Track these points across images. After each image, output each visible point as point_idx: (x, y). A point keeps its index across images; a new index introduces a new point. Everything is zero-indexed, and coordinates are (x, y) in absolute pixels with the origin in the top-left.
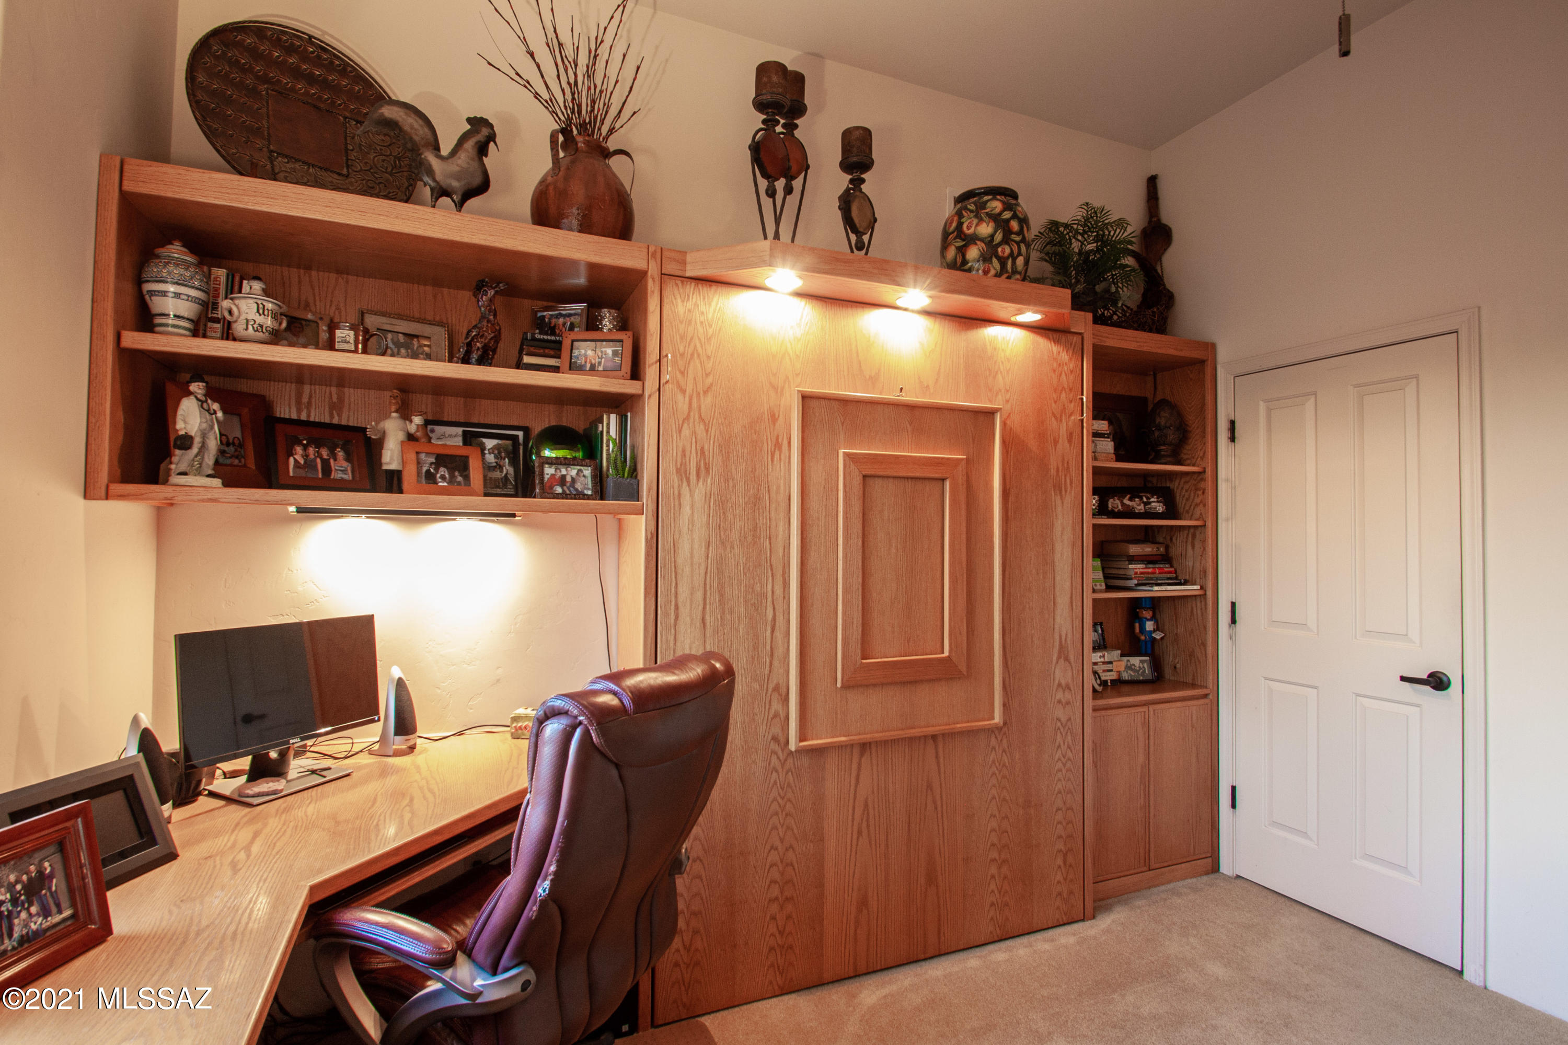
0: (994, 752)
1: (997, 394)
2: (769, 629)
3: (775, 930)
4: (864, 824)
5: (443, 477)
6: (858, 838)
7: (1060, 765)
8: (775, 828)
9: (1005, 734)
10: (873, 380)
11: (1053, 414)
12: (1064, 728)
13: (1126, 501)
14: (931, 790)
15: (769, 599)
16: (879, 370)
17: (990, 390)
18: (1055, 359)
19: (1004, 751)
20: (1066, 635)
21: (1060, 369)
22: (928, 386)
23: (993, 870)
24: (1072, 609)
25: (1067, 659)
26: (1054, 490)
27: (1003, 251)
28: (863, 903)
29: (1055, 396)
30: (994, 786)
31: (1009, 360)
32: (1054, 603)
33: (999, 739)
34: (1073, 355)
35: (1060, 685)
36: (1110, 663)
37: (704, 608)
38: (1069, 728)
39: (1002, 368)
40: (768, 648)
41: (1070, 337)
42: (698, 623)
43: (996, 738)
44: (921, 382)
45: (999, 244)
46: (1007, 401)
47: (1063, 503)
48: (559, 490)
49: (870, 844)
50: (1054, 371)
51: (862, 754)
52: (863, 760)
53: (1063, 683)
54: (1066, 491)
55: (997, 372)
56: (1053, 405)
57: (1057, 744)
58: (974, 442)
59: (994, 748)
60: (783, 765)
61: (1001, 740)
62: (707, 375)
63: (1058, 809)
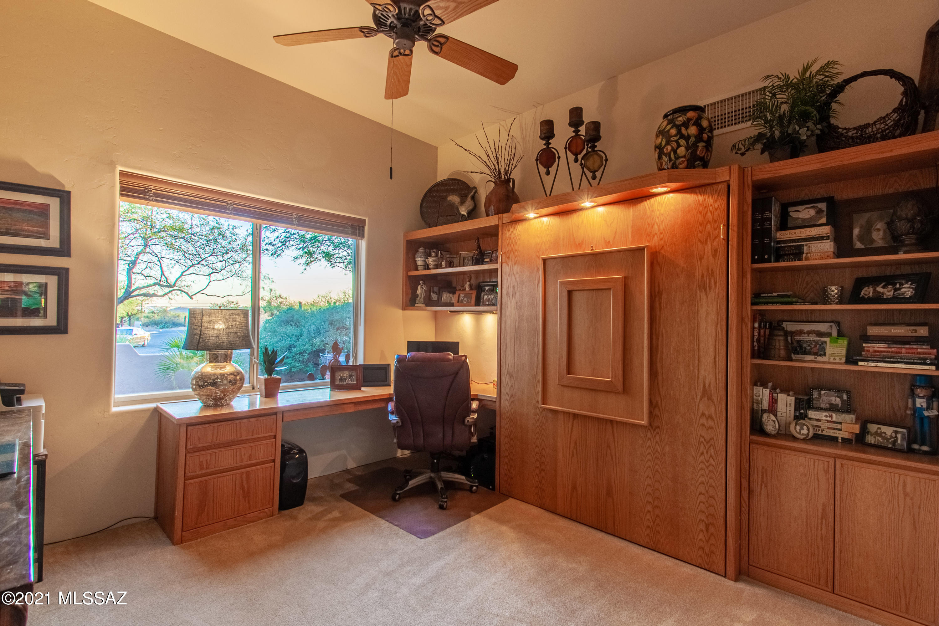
0: (649, 441)
1: (654, 236)
2: (536, 356)
3: (538, 480)
4: (575, 452)
5: (465, 301)
6: (572, 457)
7: (702, 466)
8: (538, 438)
9: (658, 433)
10: (580, 245)
11: (700, 241)
12: (707, 443)
13: (879, 289)
14: (610, 449)
15: (536, 344)
16: (583, 240)
17: (649, 235)
18: (701, 205)
19: (657, 442)
20: (710, 383)
21: (706, 210)
22: (609, 242)
23: (649, 507)
24: (716, 366)
25: (710, 399)
26: (699, 289)
27: (667, 150)
28: (574, 488)
29: (701, 228)
30: (650, 460)
31: (662, 215)
32: (698, 360)
33: (654, 435)
34: (718, 198)
35: (703, 414)
36: (840, 423)
37: (515, 345)
38: (711, 445)
39: (657, 220)
40: (536, 364)
41: (715, 187)
42: (513, 351)
43: (651, 433)
44: (605, 240)
45: (665, 146)
46: (661, 239)
47: (707, 297)
48: (487, 303)
49: (578, 462)
50: (700, 212)
51: (574, 419)
52: (575, 422)
53: (707, 413)
54: (710, 289)
55: (654, 224)
56: (699, 235)
57: (701, 451)
58: (632, 267)
59: (649, 439)
60: (541, 413)
61: (655, 436)
62: (516, 257)
63: (701, 494)
